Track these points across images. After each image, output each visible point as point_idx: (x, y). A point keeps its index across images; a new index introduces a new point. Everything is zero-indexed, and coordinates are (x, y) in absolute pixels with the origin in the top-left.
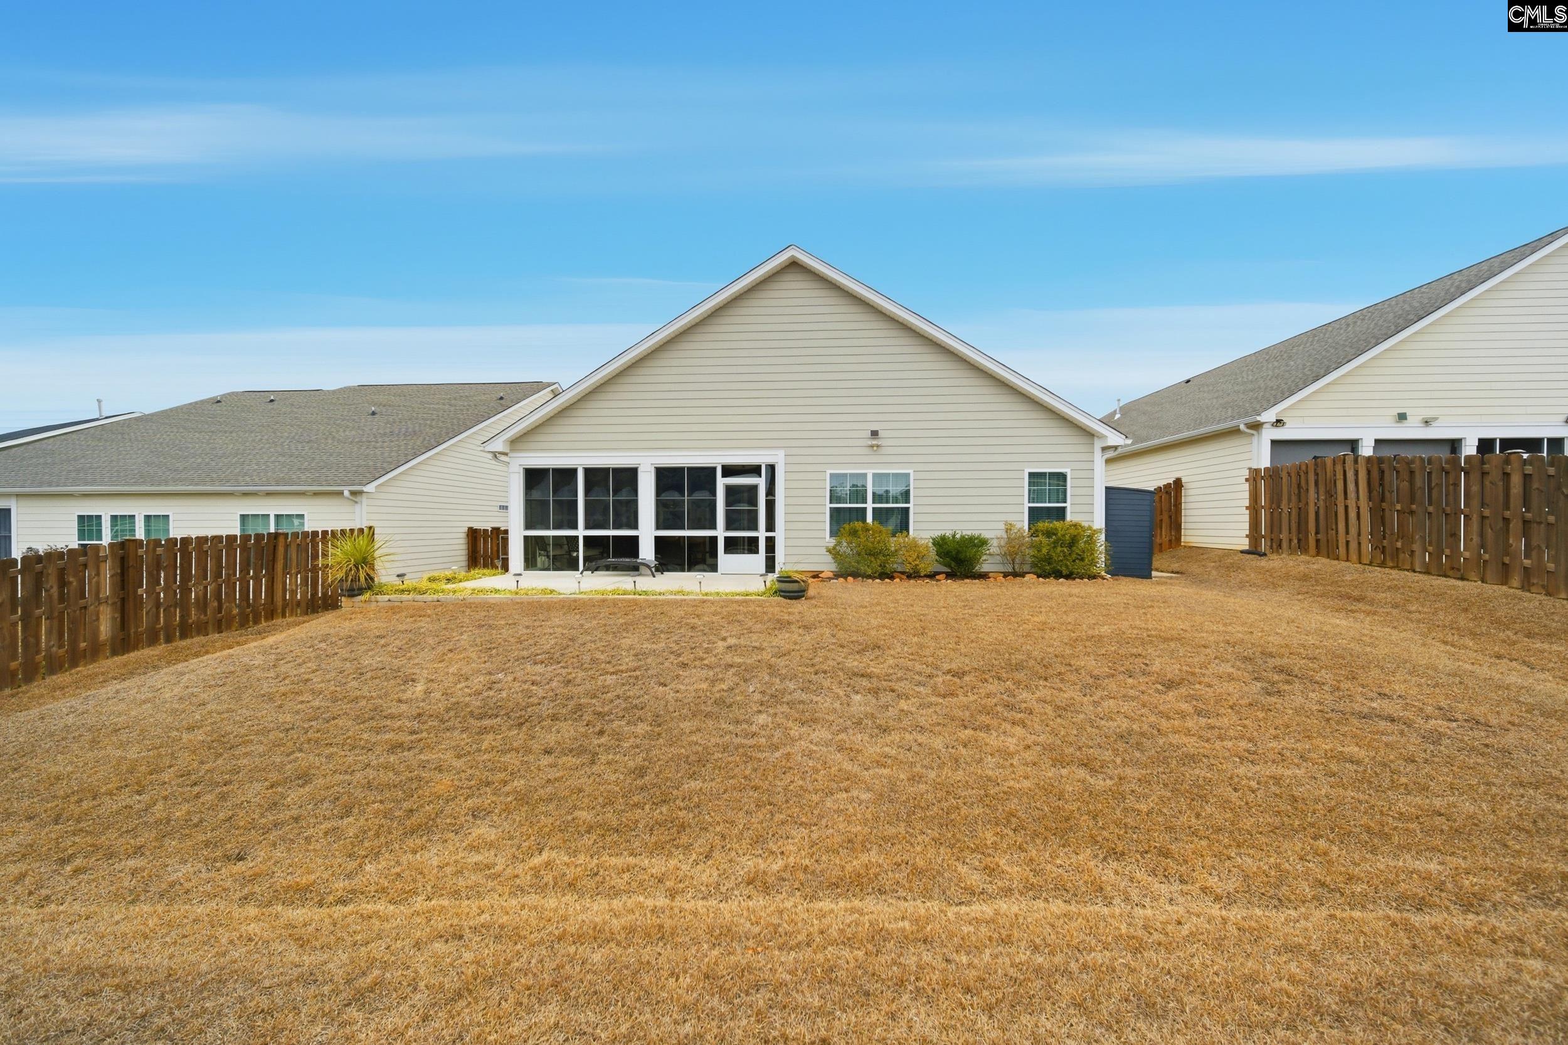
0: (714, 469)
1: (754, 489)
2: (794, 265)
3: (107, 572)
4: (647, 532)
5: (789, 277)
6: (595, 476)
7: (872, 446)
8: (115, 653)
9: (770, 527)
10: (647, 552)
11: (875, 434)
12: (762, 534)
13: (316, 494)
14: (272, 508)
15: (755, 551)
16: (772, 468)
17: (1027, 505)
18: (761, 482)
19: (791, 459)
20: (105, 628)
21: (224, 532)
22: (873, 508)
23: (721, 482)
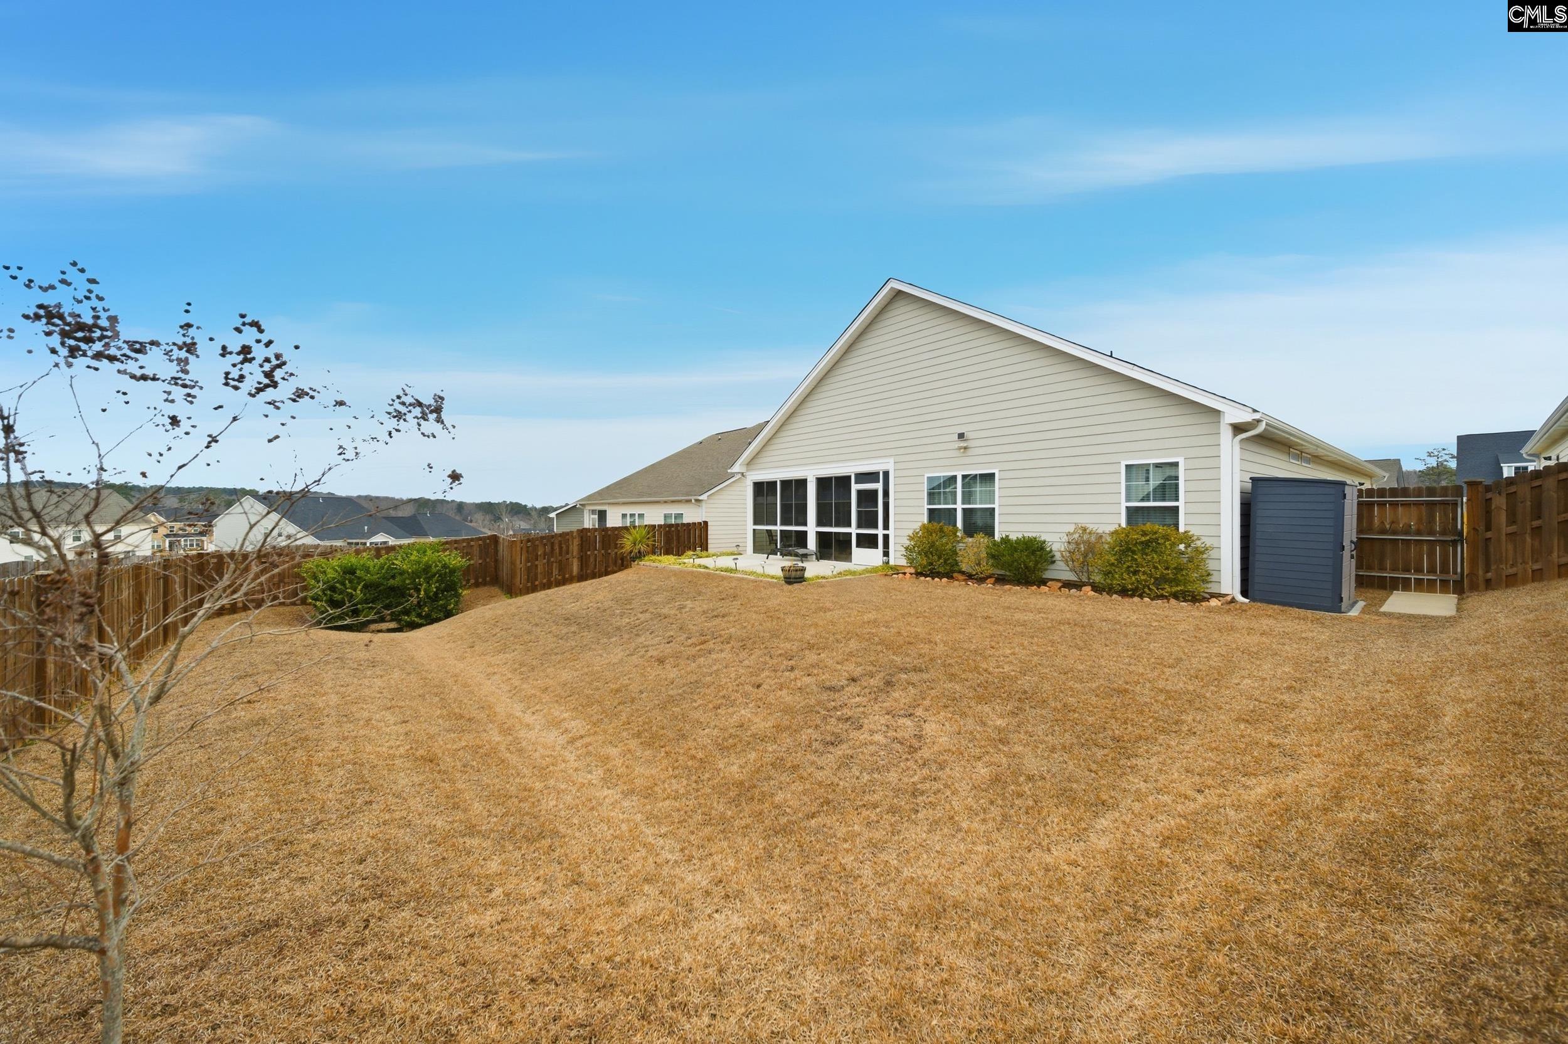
0: (849, 477)
1: (876, 492)
2: (899, 293)
3: (576, 542)
4: (812, 529)
5: (897, 305)
6: (786, 484)
7: (960, 448)
8: (579, 581)
9: (886, 526)
10: (812, 543)
11: (961, 436)
12: (880, 532)
13: (673, 502)
14: (674, 510)
15: (876, 546)
16: (886, 474)
17: (1124, 504)
18: (879, 486)
19: (899, 466)
20: (576, 569)
21: (657, 523)
22: (963, 509)
23: (855, 487)
